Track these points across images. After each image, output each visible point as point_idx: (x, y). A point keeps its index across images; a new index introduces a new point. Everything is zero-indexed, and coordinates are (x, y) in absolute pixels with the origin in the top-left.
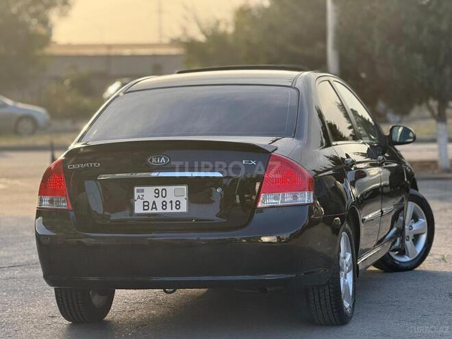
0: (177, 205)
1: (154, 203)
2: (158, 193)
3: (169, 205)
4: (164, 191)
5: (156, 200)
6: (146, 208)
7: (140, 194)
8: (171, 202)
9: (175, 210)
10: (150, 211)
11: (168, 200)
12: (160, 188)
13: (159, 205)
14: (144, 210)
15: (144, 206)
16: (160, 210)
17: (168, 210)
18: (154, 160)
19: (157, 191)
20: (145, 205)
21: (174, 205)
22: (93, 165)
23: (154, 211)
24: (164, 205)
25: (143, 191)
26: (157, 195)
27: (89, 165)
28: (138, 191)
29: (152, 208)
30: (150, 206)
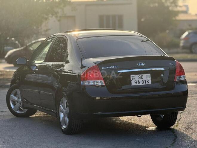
0: (147, 82)
1: (139, 81)
2: (140, 77)
3: (144, 82)
6: (136, 83)
7: (133, 78)
8: (145, 80)
9: (147, 84)
10: (137, 84)
11: (144, 80)
12: (141, 75)
13: (141, 82)
14: (135, 84)
15: (135, 82)
16: (141, 84)
17: (144, 84)
18: (139, 64)
19: (139, 77)
20: (136, 82)
22: (114, 67)
23: (139, 84)
24: (143, 82)
25: (134, 77)
27: (113, 67)
28: (132, 77)
29: (138, 83)
30: (138, 82)
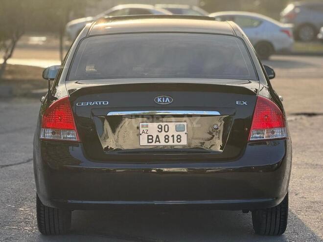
0: (178, 139)
1: (157, 136)
2: (161, 128)
3: (171, 139)
4: (166, 127)
5: (159, 134)
6: (150, 141)
7: (145, 129)
8: (173, 136)
9: (176, 143)
10: (153, 144)
11: (170, 134)
12: (163, 124)
13: (162, 139)
14: (148, 142)
15: (148, 139)
16: (163, 143)
17: (171, 143)
18: (159, 100)
19: (160, 127)
20: (150, 138)
21: (175, 139)
22: (102, 103)
23: (158, 144)
24: (167, 139)
25: (147, 126)
26: (160, 130)
27: (98, 103)
28: (143, 126)
29: (156, 141)
30: (154, 139)
